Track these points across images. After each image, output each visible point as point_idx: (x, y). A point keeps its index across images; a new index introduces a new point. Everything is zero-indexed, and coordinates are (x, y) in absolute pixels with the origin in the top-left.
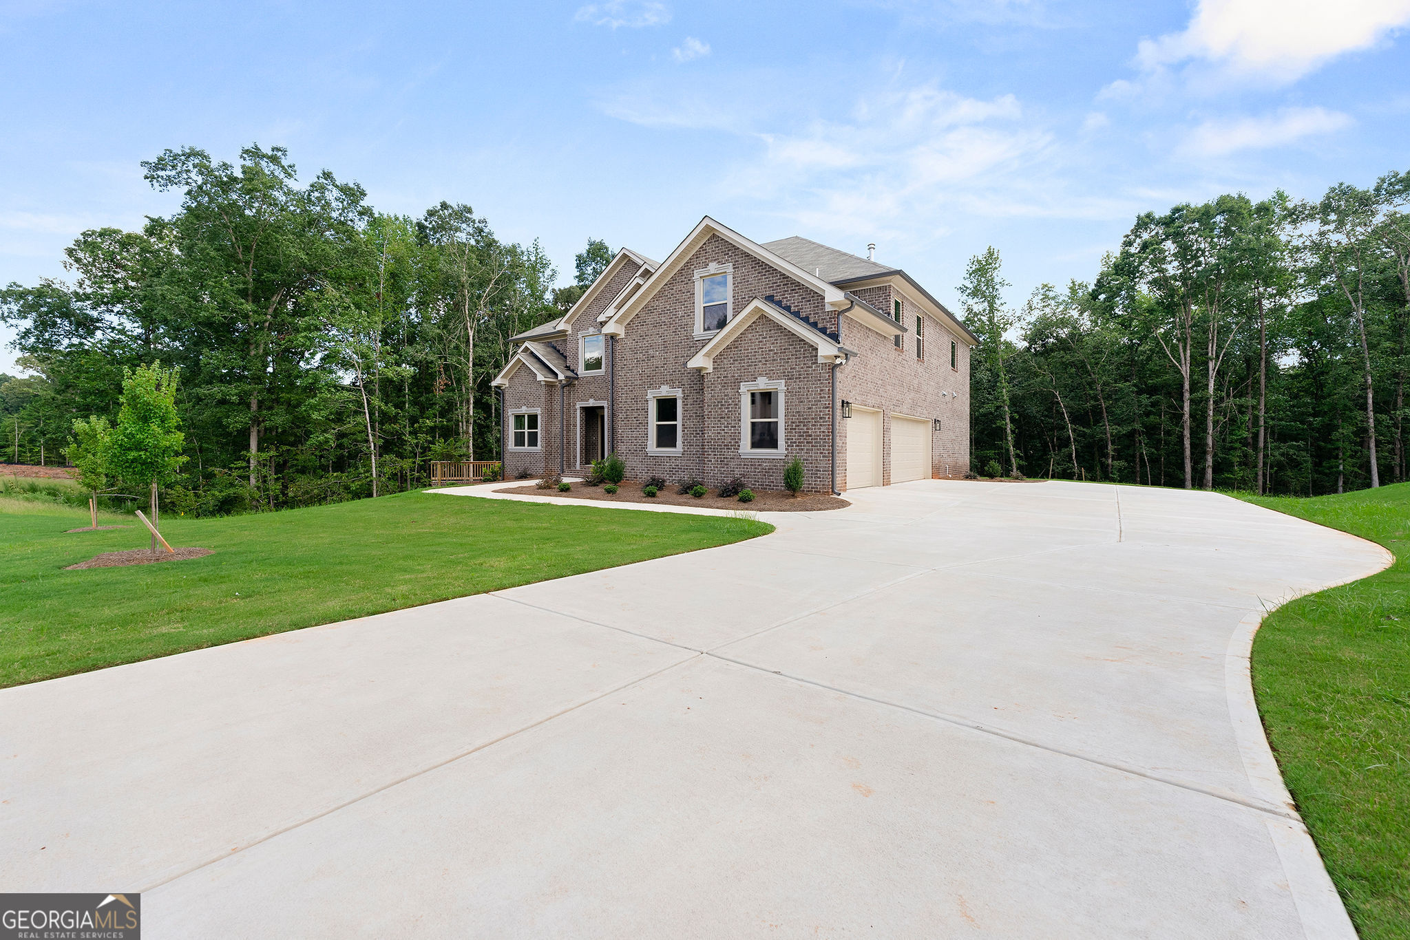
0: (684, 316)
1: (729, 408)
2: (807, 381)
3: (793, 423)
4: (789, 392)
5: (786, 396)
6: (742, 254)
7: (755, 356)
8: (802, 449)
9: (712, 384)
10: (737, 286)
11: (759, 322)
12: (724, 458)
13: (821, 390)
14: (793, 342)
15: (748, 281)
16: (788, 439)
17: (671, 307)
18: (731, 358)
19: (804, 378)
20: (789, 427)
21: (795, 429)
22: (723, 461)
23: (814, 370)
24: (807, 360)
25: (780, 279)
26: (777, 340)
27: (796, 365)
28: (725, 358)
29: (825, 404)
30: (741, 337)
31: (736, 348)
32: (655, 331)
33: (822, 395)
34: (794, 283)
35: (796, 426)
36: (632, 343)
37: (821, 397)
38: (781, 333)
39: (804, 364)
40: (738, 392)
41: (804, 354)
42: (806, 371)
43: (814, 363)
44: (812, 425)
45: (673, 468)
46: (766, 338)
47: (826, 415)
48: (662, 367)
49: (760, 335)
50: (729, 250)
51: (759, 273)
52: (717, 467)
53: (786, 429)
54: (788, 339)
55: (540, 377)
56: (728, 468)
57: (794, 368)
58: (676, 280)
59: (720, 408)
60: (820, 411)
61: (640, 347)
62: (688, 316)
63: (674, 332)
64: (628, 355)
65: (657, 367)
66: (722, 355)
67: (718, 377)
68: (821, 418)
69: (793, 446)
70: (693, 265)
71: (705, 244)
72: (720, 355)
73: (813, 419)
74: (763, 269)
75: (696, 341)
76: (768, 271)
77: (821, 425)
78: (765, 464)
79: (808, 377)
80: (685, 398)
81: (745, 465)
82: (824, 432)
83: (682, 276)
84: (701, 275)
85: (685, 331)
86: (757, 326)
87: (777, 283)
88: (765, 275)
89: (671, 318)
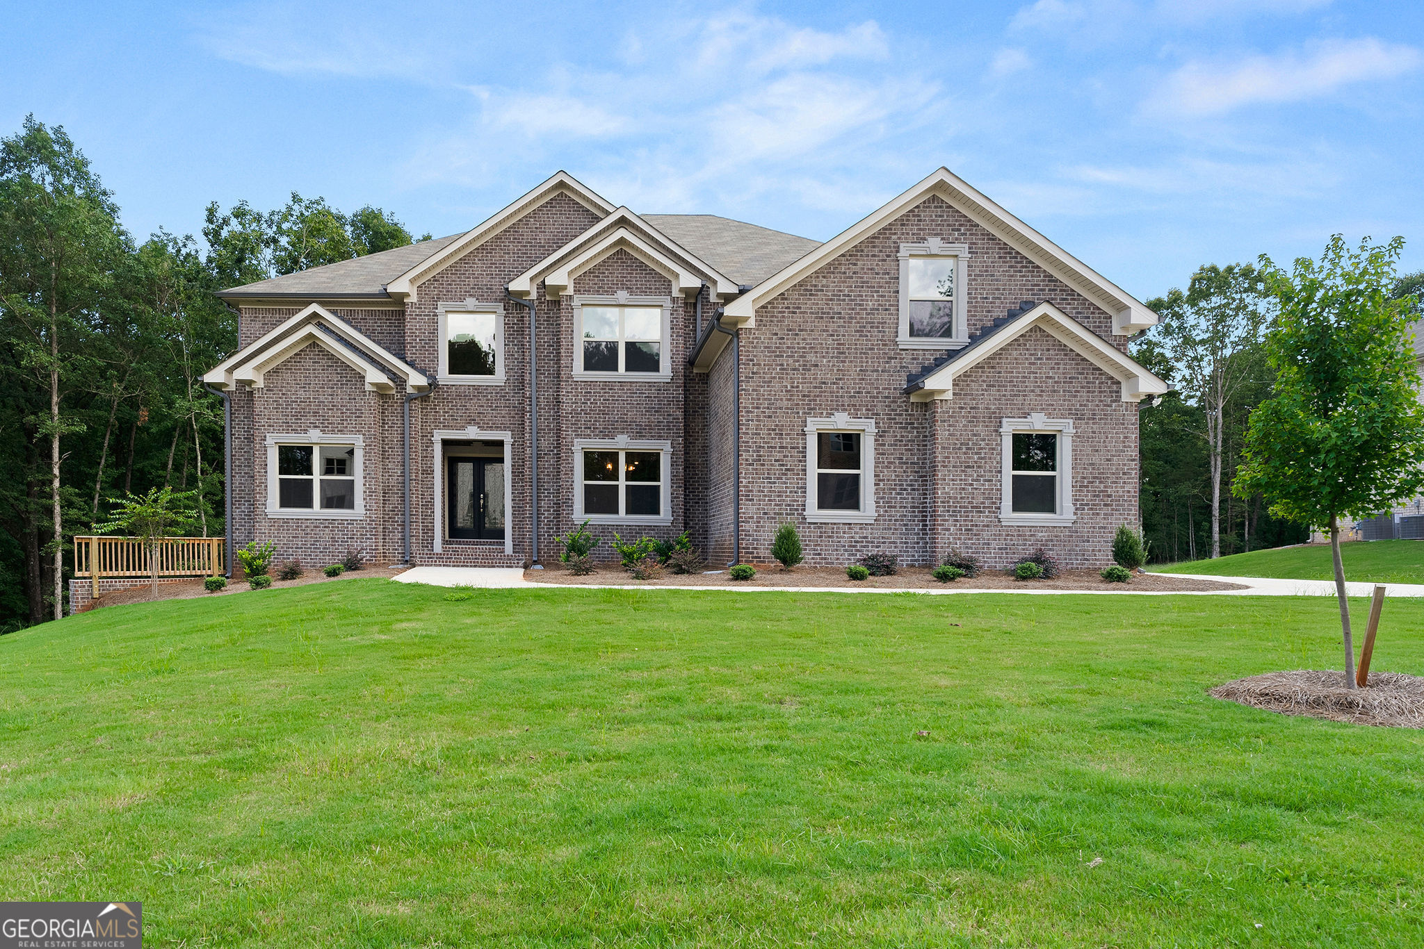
0: (878, 310)
1: (980, 453)
2: (1105, 424)
3: (1084, 478)
4: (1079, 437)
5: (1073, 441)
6: (982, 234)
7: (1024, 382)
8: (1098, 514)
9: (949, 416)
10: (974, 280)
11: (1030, 336)
12: (972, 525)
13: (1126, 437)
14: (1083, 369)
15: (993, 275)
16: (1077, 500)
17: (851, 291)
18: (984, 381)
19: (1101, 419)
20: (1078, 484)
21: (1087, 487)
22: (971, 530)
23: (1115, 410)
24: (1105, 396)
25: (1044, 281)
26: (1058, 364)
27: (1088, 401)
28: (972, 381)
29: (1131, 456)
30: (1001, 354)
31: (993, 367)
32: (821, 325)
33: (1127, 444)
34: (1064, 291)
35: (1089, 482)
36: (770, 339)
37: (1125, 447)
38: (1066, 355)
39: (1101, 401)
40: (997, 431)
41: (1100, 387)
42: (1102, 410)
43: (1115, 401)
44: (1112, 483)
45: (856, 542)
46: (1041, 359)
47: (1132, 469)
48: (834, 383)
49: (1031, 355)
50: (961, 225)
51: (1011, 267)
52: (960, 539)
53: (1073, 486)
54: (1077, 364)
55: (374, 376)
56: (978, 539)
57: (1085, 405)
58: (862, 251)
59: (965, 453)
60: (1125, 465)
61: (788, 347)
62: (886, 310)
63: (858, 331)
64: (762, 357)
65: (824, 383)
66: (969, 376)
67: (962, 408)
68: (1124, 474)
69: (1084, 509)
70: (895, 234)
71: (917, 207)
72: (965, 376)
73: (1114, 474)
74: (1018, 262)
75: (901, 350)
76: (1026, 267)
77: (1124, 483)
78: (1040, 534)
79: (1107, 419)
80: (880, 435)
81: (1008, 535)
82: (1129, 492)
83: (874, 247)
84: (913, 253)
85: (880, 332)
86: (1027, 341)
87: (1039, 285)
88: (1020, 272)
89: (853, 309)
